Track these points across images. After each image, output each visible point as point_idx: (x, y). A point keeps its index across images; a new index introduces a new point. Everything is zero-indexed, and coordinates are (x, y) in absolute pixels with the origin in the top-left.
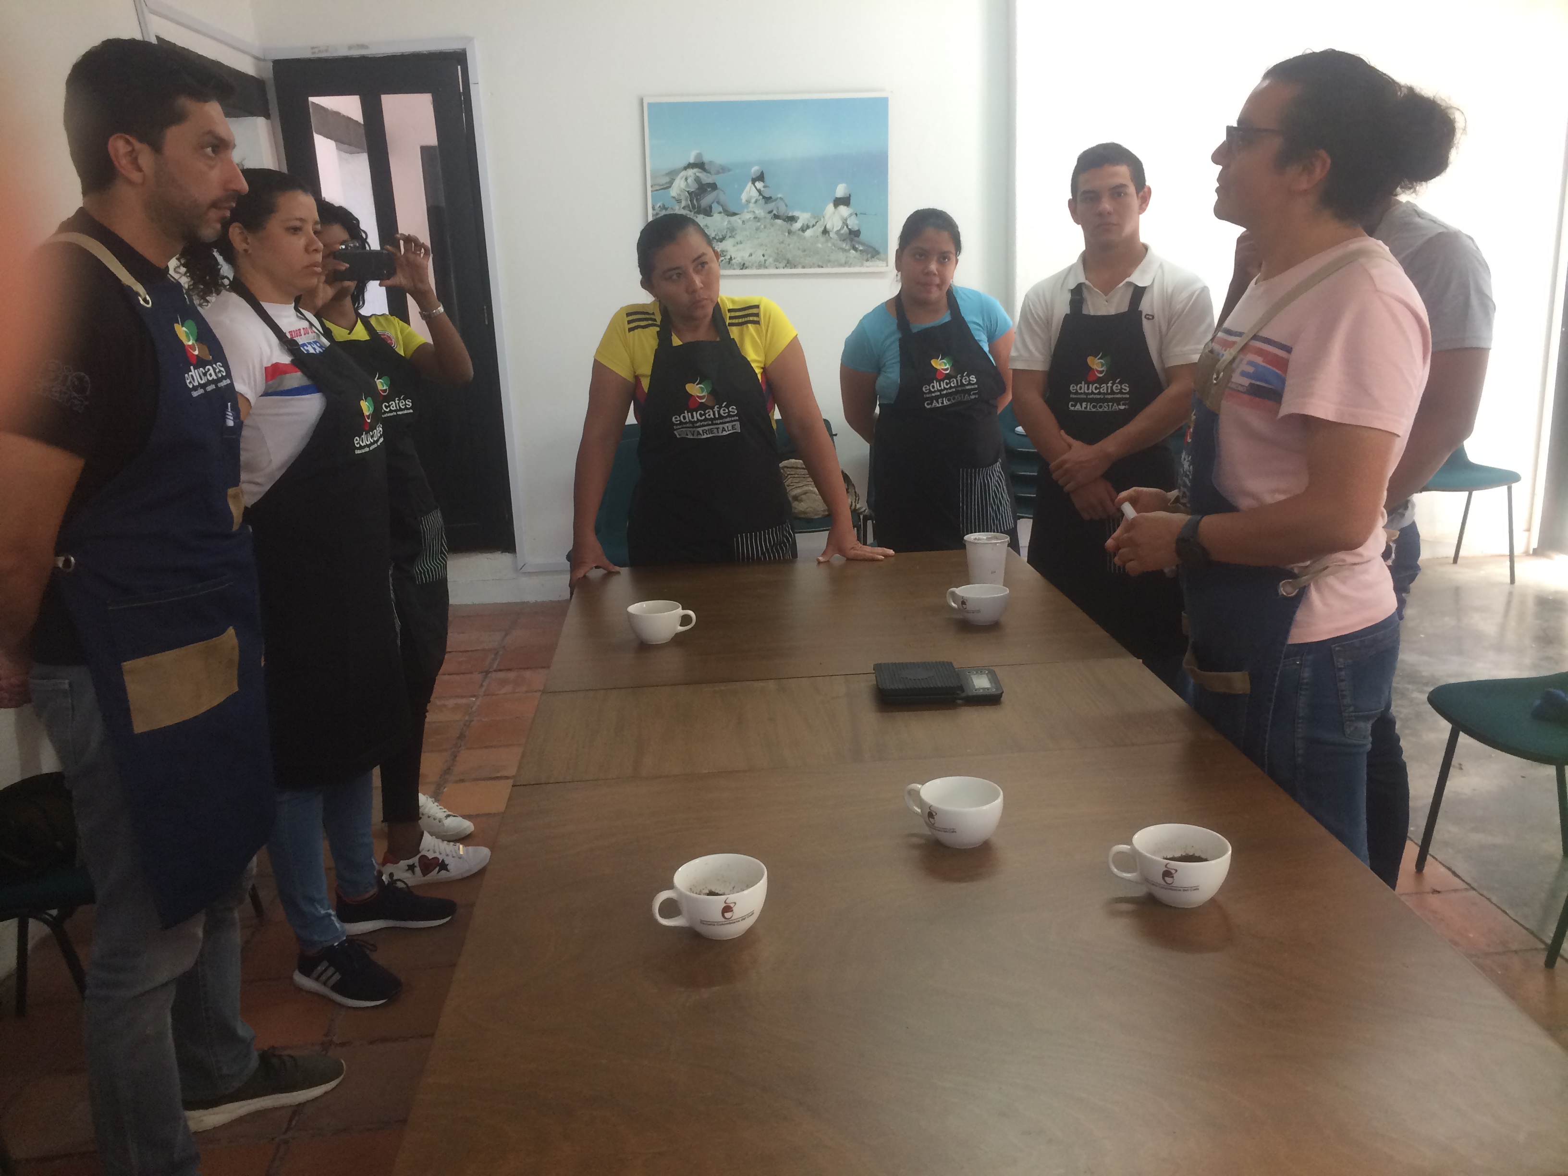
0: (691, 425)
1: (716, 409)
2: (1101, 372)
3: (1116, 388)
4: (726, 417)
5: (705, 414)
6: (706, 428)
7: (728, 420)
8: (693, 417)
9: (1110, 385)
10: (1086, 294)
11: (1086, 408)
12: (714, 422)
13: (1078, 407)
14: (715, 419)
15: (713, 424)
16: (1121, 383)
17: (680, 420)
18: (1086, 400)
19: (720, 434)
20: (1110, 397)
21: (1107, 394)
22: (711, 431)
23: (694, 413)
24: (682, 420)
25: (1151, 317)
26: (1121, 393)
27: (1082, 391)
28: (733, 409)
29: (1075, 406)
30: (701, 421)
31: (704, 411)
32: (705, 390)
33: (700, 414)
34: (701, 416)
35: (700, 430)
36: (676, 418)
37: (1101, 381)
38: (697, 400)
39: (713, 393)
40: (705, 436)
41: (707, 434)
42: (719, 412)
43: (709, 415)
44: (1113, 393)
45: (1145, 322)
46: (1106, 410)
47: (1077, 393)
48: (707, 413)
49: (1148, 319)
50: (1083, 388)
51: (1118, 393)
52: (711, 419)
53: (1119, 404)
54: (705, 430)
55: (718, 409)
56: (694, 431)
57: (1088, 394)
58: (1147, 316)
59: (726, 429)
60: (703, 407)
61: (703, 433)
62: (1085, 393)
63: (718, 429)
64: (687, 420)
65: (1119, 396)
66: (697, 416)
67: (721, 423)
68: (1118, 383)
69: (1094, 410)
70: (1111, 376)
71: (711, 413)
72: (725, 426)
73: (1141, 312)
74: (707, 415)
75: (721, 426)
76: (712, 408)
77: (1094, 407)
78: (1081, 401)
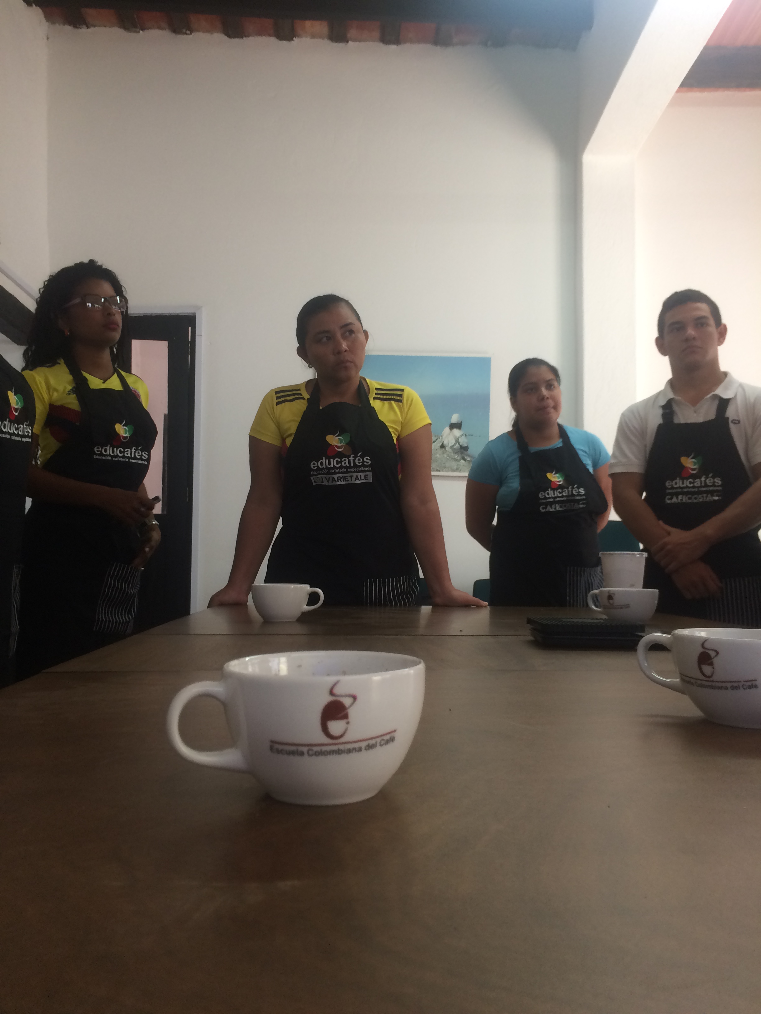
0: (327, 471)
1: (351, 458)
2: (694, 469)
3: (710, 481)
4: (360, 466)
5: (341, 462)
6: (341, 475)
7: (361, 469)
8: (330, 464)
9: (703, 479)
10: (675, 408)
11: (682, 500)
12: (349, 470)
13: (674, 500)
14: (350, 467)
15: (347, 472)
16: (713, 477)
17: (318, 466)
18: (683, 493)
19: (354, 482)
20: (703, 489)
21: (701, 487)
22: (345, 479)
23: (332, 460)
24: (320, 466)
25: (735, 422)
26: (714, 485)
27: (678, 486)
28: (367, 460)
29: (671, 499)
30: (337, 468)
31: (341, 459)
32: (344, 442)
33: (337, 461)
34: (337, 464)
35: (335, 476)
36: (314, 464)
37: (694, 477)
38: (336, 450)
39: (350, 444)
40: (339, 483)
41: (341, 481)
42: (354, 461)
43: (345, 463)
44: (706, 485)
45: (732, 427)
46: (701, 500)
47: (673, 488)
48: (343, 461)
49: (735, 423)
50: (678, 483)
51: (711, 486)
52: (346, 467)
53: (712, 495)
54: (339, 477)
55: (353, 458)
56: (329, 477)
57: (684, 488)
58: (734, 421)
59: (360, 479)
60: (340, 455)
61: (338, 479)
62: (680, 488)
63: (351, 477)
64: (324, 466)
65: (711, 488)
66: (333, 463)
67: (355, 472)
68: (711, 477)
69: (689, 501)
70: (704, 471)
71: (347, 461)
72: (359, 474)
73: (728, 418)
74: (343, 463)
75: (355, 475)
76: (348, 457)
77: (689, 498)
78: (677, 494)
